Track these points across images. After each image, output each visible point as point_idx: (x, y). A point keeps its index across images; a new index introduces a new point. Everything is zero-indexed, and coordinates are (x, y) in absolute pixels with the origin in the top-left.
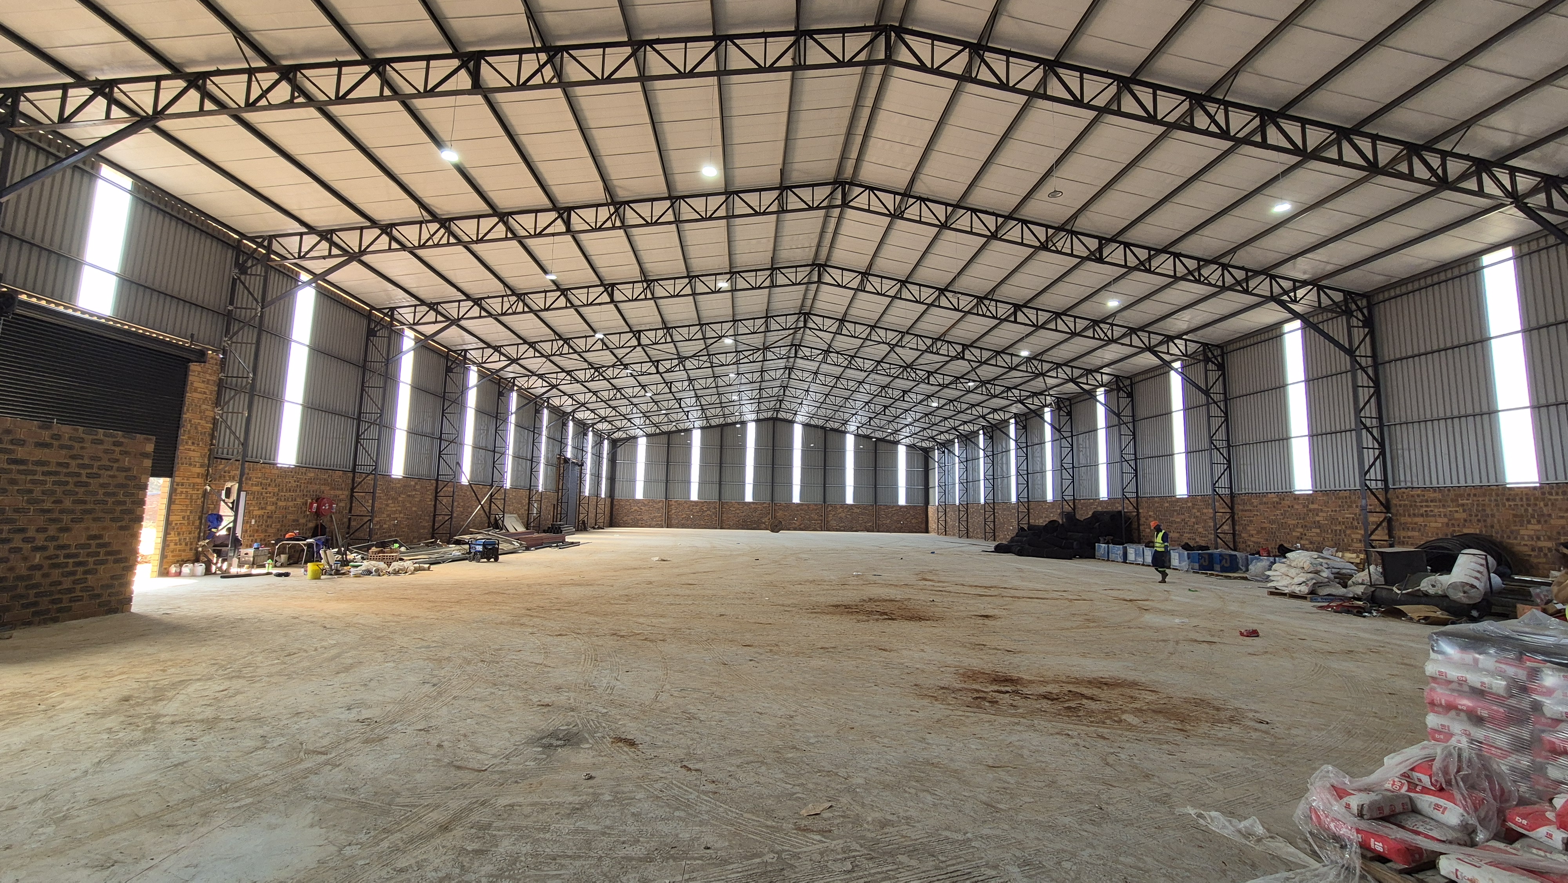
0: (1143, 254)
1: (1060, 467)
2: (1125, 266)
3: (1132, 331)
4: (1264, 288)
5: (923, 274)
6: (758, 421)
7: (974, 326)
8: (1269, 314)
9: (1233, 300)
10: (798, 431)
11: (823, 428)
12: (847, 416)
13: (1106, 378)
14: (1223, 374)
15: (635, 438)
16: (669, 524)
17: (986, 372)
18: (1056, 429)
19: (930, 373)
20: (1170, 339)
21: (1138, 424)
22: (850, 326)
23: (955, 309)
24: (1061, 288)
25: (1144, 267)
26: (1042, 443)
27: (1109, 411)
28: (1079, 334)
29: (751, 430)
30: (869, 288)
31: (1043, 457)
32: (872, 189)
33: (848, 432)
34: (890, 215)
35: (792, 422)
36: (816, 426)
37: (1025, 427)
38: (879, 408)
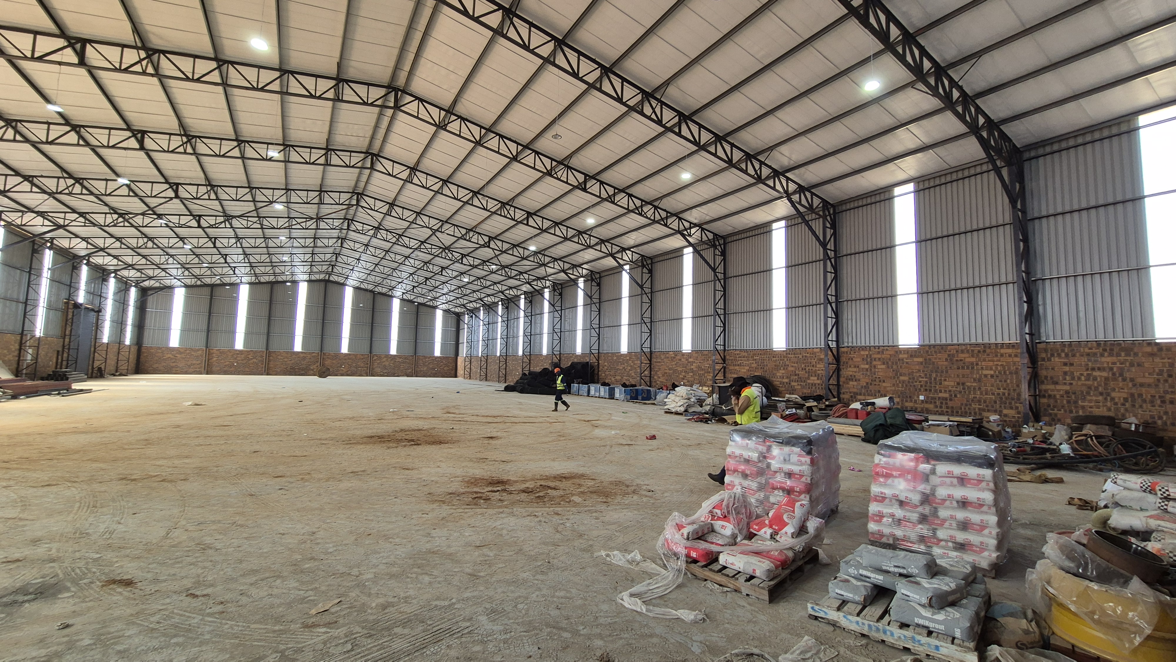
0: (611, 191)
1: (553, 331)
2: (599, 197)
3: (602, 241)
4: (675, 225)
5: (460, 178)
6: (309, 281)
7: (497, 224)
8: (676, 242)
9: (658, 230)
10: (349, 293)
11: (371, 291)
12: (393, 283)
13: (585, 272)
14: (651, 276)
15: (171, 288)
16: (209, 371)
17: (506, 259)
18: (552, 305)
19: (463, 256)
20: (624, 250)
21: (603, 304)
22: (399, 210)
23: (484, 209)
24: (559, 205)
25: (611, 199)
26: (542, 314)
27: (586, 294)
28: (569, 240)
29: (303, 289)
30: (415, 180)
31: (542, 323)
32: (421, 100)
33: (394, 297)
34: (435, 125)
35: (343, 285)
36: (366, 290)
37: (531, 302)
38: (421, 279)
